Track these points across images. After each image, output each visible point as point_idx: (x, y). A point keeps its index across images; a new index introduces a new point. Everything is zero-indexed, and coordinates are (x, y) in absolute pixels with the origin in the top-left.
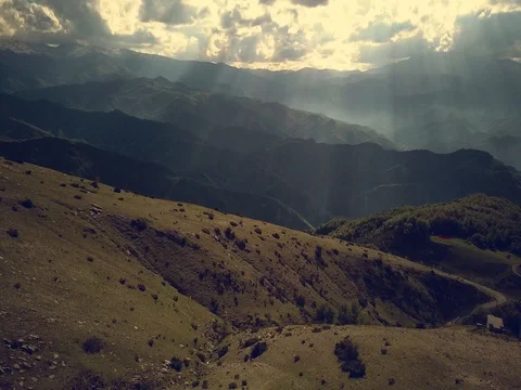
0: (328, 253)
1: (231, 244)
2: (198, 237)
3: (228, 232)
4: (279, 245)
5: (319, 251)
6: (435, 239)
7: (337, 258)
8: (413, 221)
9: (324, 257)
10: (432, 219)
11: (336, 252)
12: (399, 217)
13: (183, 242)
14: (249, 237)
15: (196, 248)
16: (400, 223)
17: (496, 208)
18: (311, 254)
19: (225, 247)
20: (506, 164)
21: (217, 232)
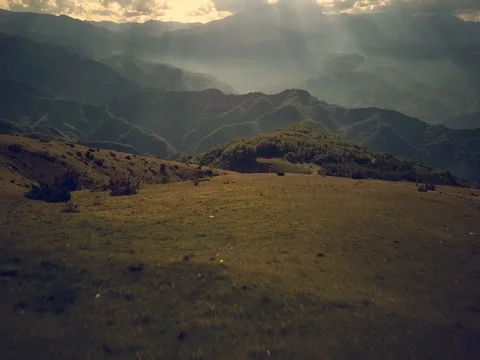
0: (171, 168)
1: (91, 163)
2: (64, 157)
3: (88, 155)
4: (131, 164)
5: (163, 167)
6: (259, 160)
7: (178, 171)
8: (243, 148)
9: (167, 170)
10: (258, 145)
11: (177, 167)
12: (233, 146)
13: (53, 160)
14: (106, 159)
15: (63, 164)
16: (234, 151)
17: (306, 133)
18: (157, 169)
19: (87, 164)
20: (319, 99)
21: (79, 154)
